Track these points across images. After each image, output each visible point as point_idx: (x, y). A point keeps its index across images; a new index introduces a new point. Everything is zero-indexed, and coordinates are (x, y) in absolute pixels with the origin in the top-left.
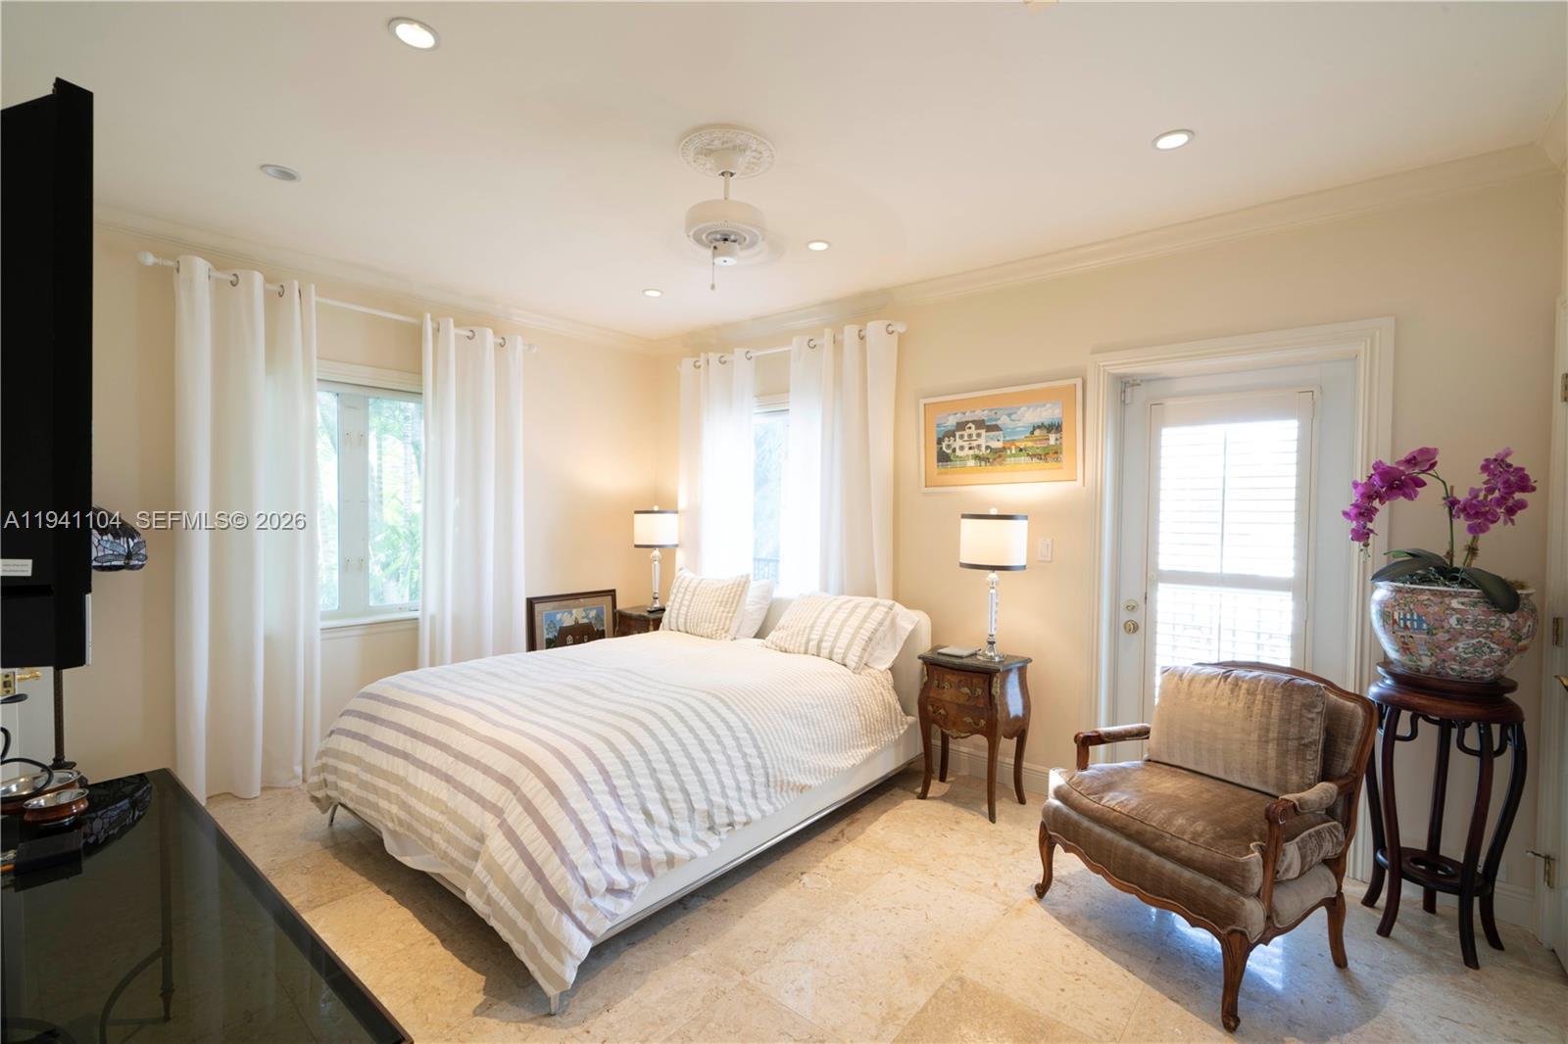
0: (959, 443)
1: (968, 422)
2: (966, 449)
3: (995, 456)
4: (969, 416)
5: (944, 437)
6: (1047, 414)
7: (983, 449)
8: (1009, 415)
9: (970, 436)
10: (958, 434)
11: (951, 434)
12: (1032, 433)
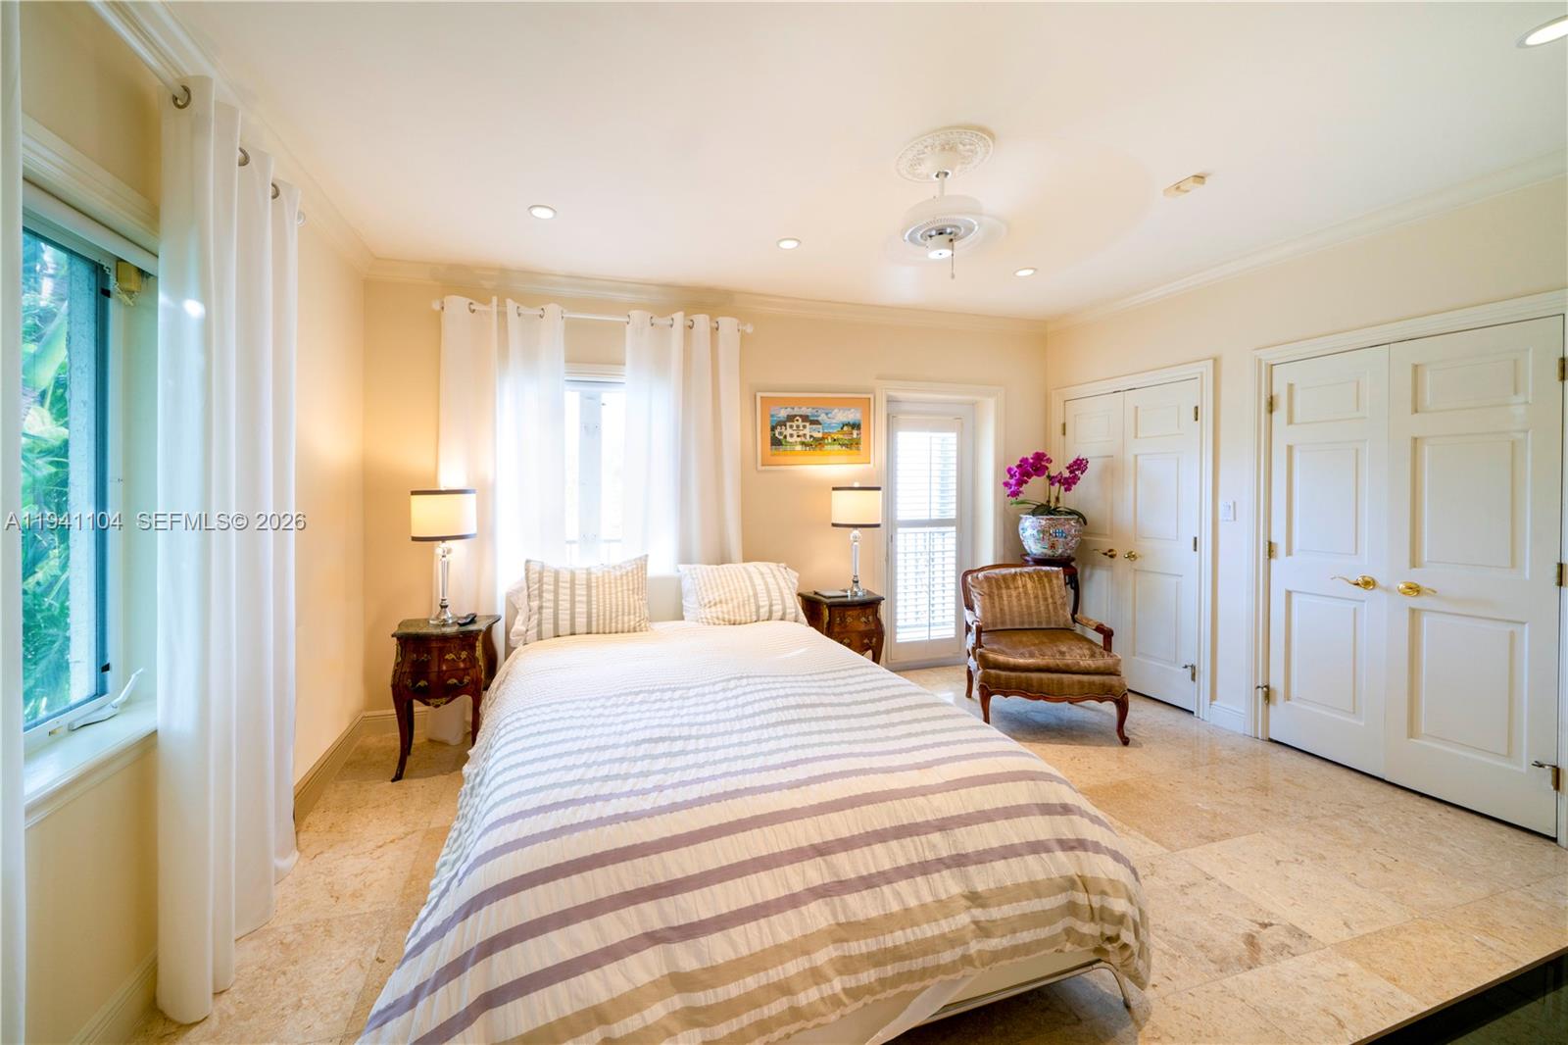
0: (789, 431)
1: (796, 416)
2: (795, 436)
3: (818, 443)
4: (796, 411)
5: (777, 425)
6: (852, 416)
7: (808, 437)
8: (827, 414)
9: (798, 426)
10: (788, 424)
11: (782, 424)
12: (842, 428)
